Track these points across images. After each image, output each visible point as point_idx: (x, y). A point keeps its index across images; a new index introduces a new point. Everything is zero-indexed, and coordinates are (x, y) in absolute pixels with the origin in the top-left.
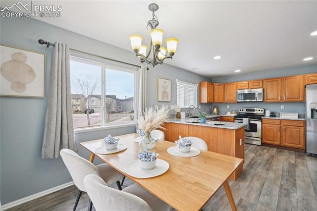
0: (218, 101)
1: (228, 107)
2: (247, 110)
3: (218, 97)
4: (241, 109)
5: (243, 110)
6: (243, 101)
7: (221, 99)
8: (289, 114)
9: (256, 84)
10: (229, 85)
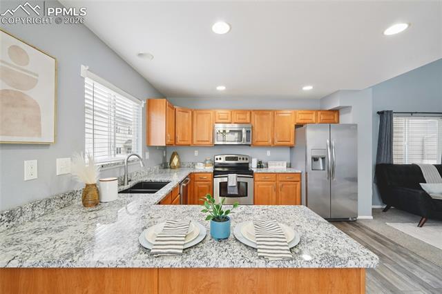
0: (183, 143)
1: (196, 153)
2: (227, 159)
3: (183, 135)
4: (218, 157)
5: (220, 159)
6: (222, 143)
7: (186, 139)
8: (278, 163)
9: (242, 116)
10: (201, 113)
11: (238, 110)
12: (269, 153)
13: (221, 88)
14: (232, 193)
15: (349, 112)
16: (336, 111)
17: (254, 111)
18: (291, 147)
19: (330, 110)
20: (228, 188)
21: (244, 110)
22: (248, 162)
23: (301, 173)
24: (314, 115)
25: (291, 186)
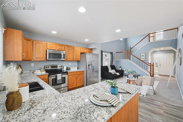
1: (32, 65)
2: (52, 67)
5: (48, 67)
7: (29, 57)
8: (74, 67)
9: (61, 47)
10: (38, 43)
11: (59, 44)
12: (70, 64)
13: (54, 32)
14: (59, 83)
15: (96, 50)
16: (91, 49)
17: (66, 45)
18: (78, 61)
19: (90, 49)
20: (57, 81)
21: (62, 45)
22: (62, 68)
23: (84, 71)
24: (86, 50)
25: (81, 76)
